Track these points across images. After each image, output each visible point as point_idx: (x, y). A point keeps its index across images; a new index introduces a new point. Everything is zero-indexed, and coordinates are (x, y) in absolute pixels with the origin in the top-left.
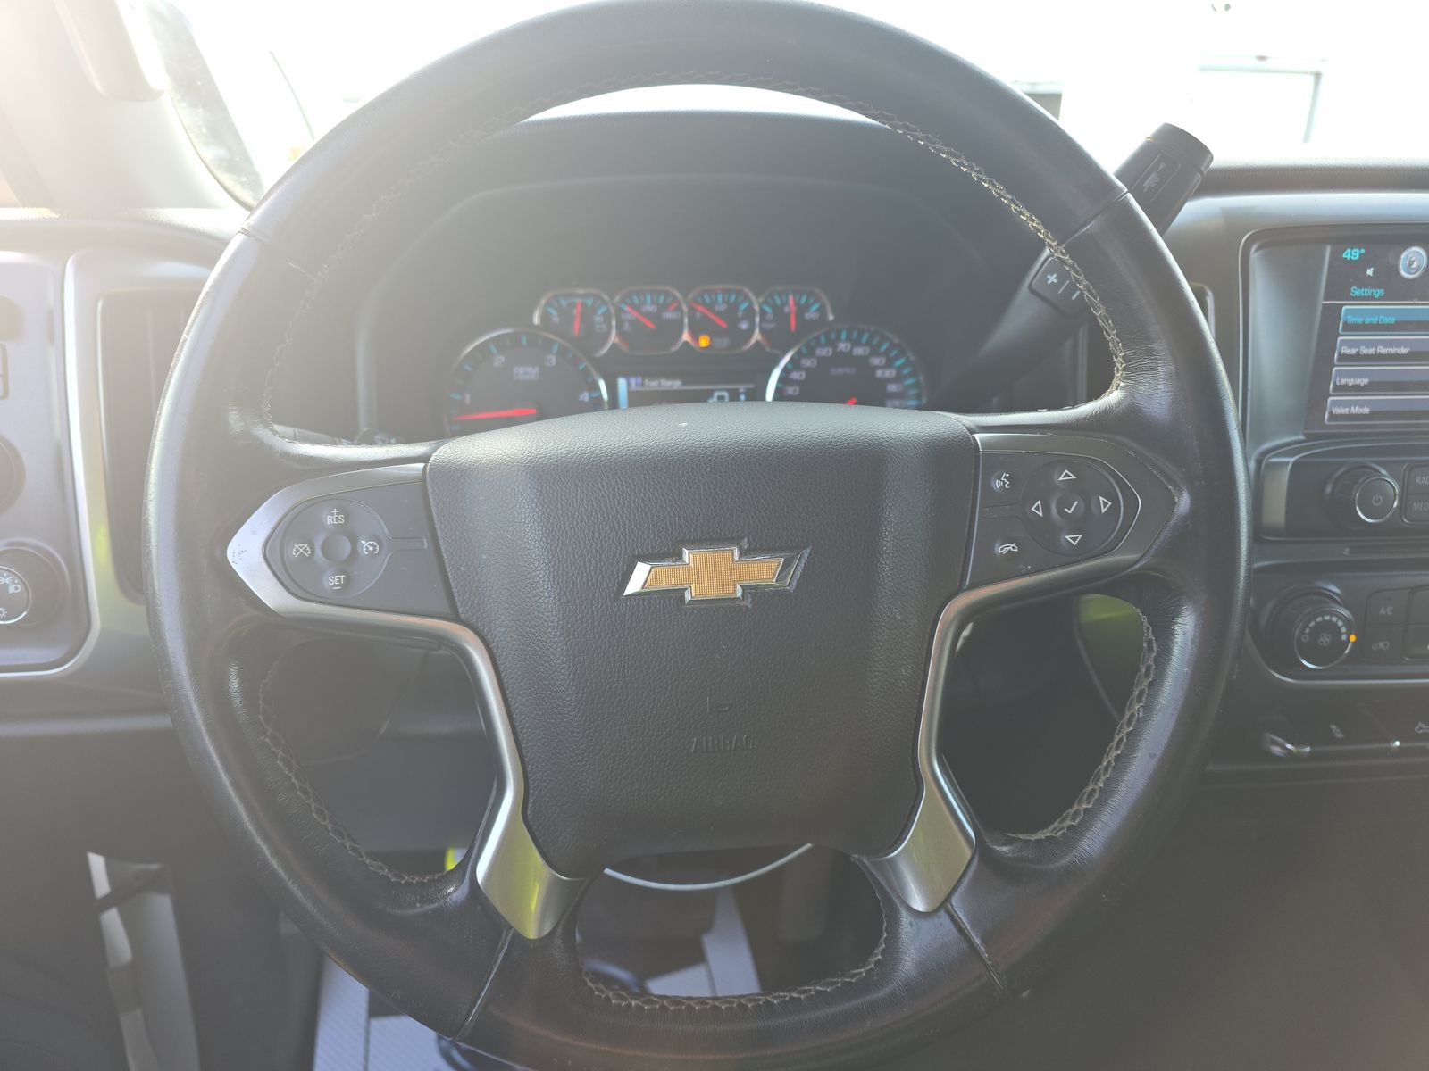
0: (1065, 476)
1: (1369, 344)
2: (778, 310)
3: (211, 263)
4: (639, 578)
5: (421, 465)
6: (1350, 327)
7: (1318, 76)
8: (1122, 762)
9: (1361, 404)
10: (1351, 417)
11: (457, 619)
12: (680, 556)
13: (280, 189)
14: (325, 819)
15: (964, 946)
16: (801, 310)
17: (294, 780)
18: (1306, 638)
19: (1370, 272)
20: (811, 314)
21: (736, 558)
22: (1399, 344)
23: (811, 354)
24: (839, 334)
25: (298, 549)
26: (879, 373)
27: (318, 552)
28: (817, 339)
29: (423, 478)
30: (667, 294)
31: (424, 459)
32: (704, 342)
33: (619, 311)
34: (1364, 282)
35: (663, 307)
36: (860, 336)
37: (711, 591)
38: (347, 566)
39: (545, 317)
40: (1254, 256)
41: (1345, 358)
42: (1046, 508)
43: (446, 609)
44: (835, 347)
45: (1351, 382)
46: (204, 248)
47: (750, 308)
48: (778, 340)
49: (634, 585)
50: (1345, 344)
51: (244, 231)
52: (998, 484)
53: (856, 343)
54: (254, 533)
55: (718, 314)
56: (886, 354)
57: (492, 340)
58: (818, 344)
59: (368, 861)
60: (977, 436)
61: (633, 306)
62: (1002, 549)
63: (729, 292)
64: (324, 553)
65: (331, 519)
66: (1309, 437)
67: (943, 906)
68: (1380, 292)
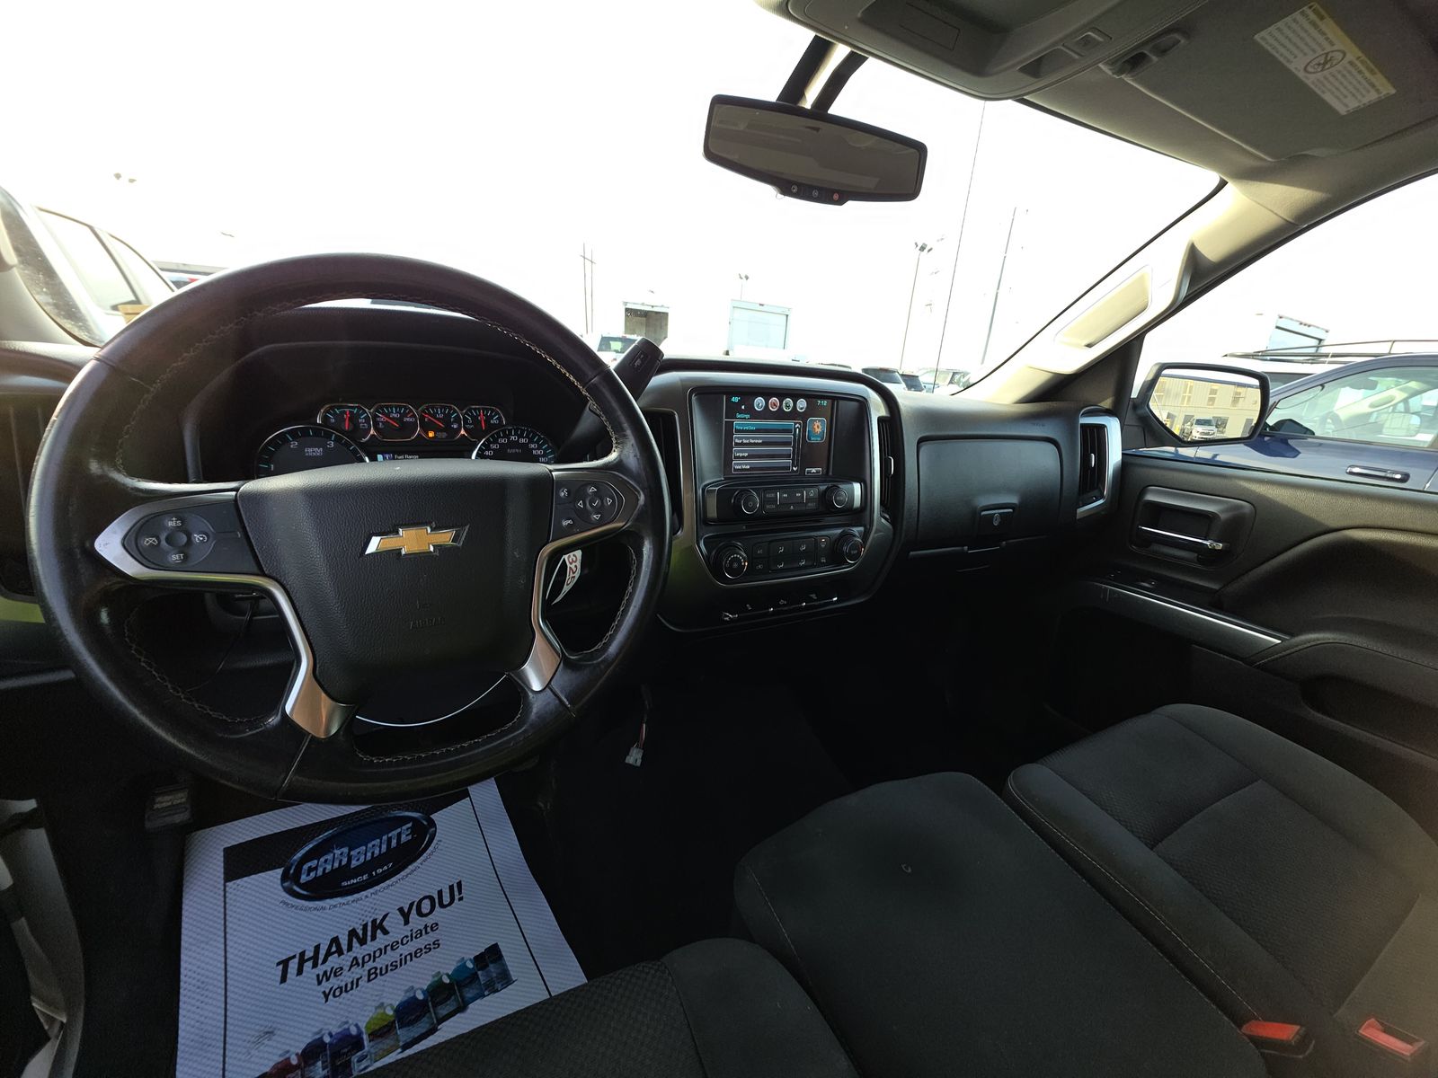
0: (592, 490)
1: (747, 438)
2: (475, 418)
3: (69, 380)
4: (374, 545)
5: (234, 493)
6: (738, 431)
7: (787, 316)
8: (625, 612)
9: (746, 464)
10: (742, 470)
11: (263, 574)
12: (397, 533)
13: (123, 336)
14: (178, 692)
15: (557, 702)
16: (489, 418)
17: (154, 673)
18: (728, 565)
19: (743, 407)
20: (494, 421)
21: (429, 531)
22: (757, 438)
23: (495, 441)
24: (510, 431)
25: (148, 541)
26: (534, 452)
27: (163, 543)
28: (498, 433)
29: (235, 500)
30: (406, 408)
31: (236, 490)
32: (431, 434)
33: (375, 417)
34: (741, 412)
35: (405, 415)
36: (522, 433)
37: (415, 548)
38: (186, 549)
39: (325, 419)
40: (694, 398)
41: (737, 444)
42: (584, 504)
43: (256, 569)
44: (509, 439)
45: (741, 455)
46: (64, 370)
47: (458, 416)
48: (476, 433)
49: (372, 548)
50: (737, 438)
51: (97, 359)
52: (562, 494)
53: (521, 436)
54: (115, 533)
55: (439, 419)
56: (537, 442)
57: (288, 432)
58: (500, 437)
59: (211, 713)
60: (554, 473)
61: (384, 414)
62: (565, 523)
63: (445, 408)
64: (167, 542)
65: (172, 523)
66: (726, 479)
67: (548, 686)
68: (747, 416)
